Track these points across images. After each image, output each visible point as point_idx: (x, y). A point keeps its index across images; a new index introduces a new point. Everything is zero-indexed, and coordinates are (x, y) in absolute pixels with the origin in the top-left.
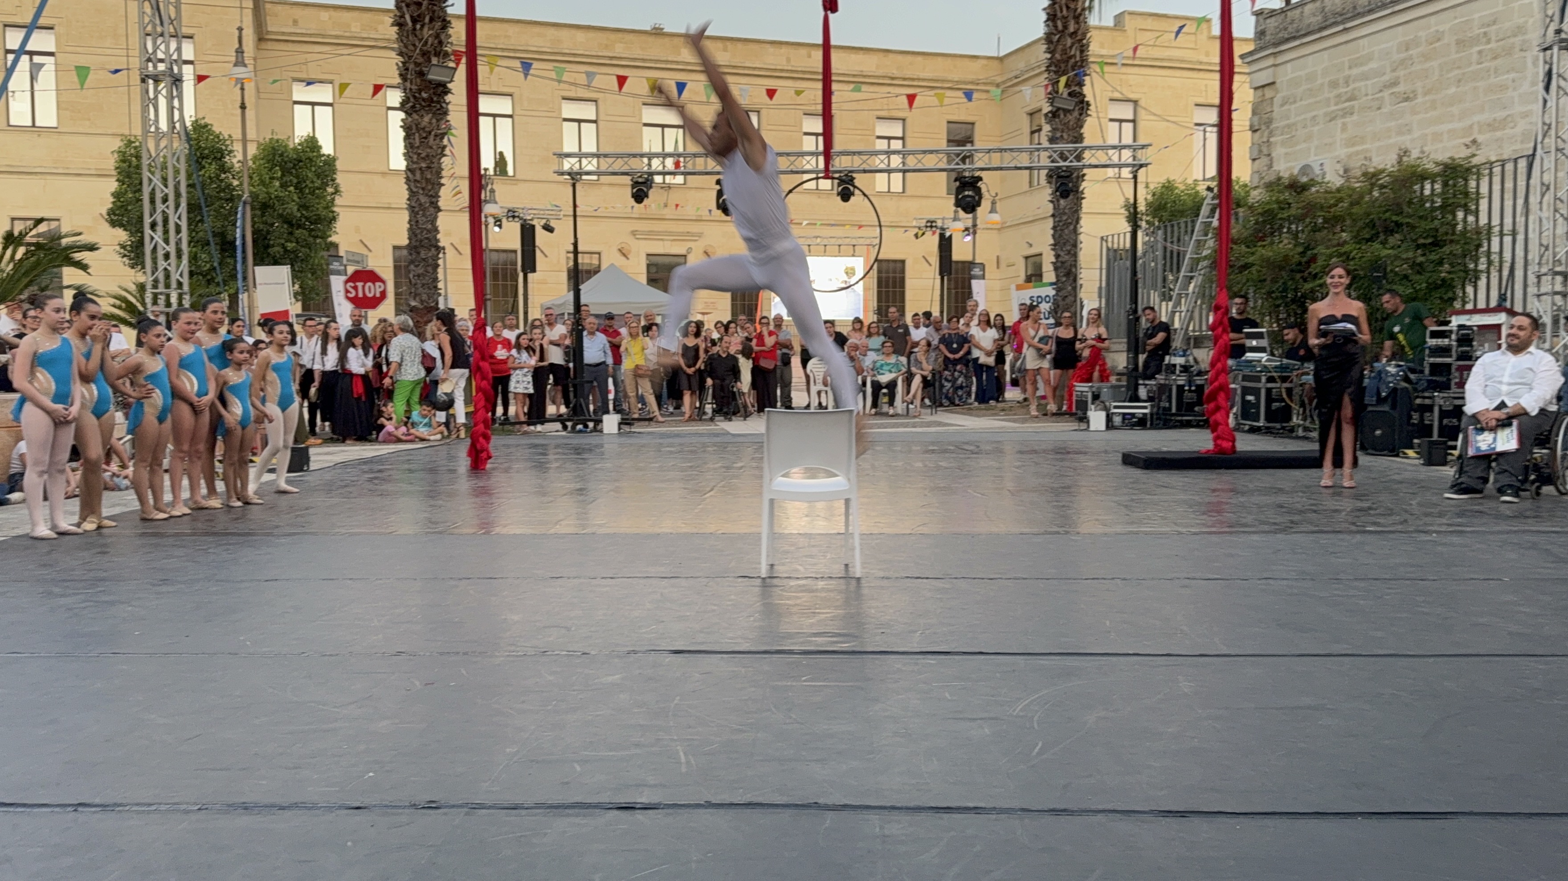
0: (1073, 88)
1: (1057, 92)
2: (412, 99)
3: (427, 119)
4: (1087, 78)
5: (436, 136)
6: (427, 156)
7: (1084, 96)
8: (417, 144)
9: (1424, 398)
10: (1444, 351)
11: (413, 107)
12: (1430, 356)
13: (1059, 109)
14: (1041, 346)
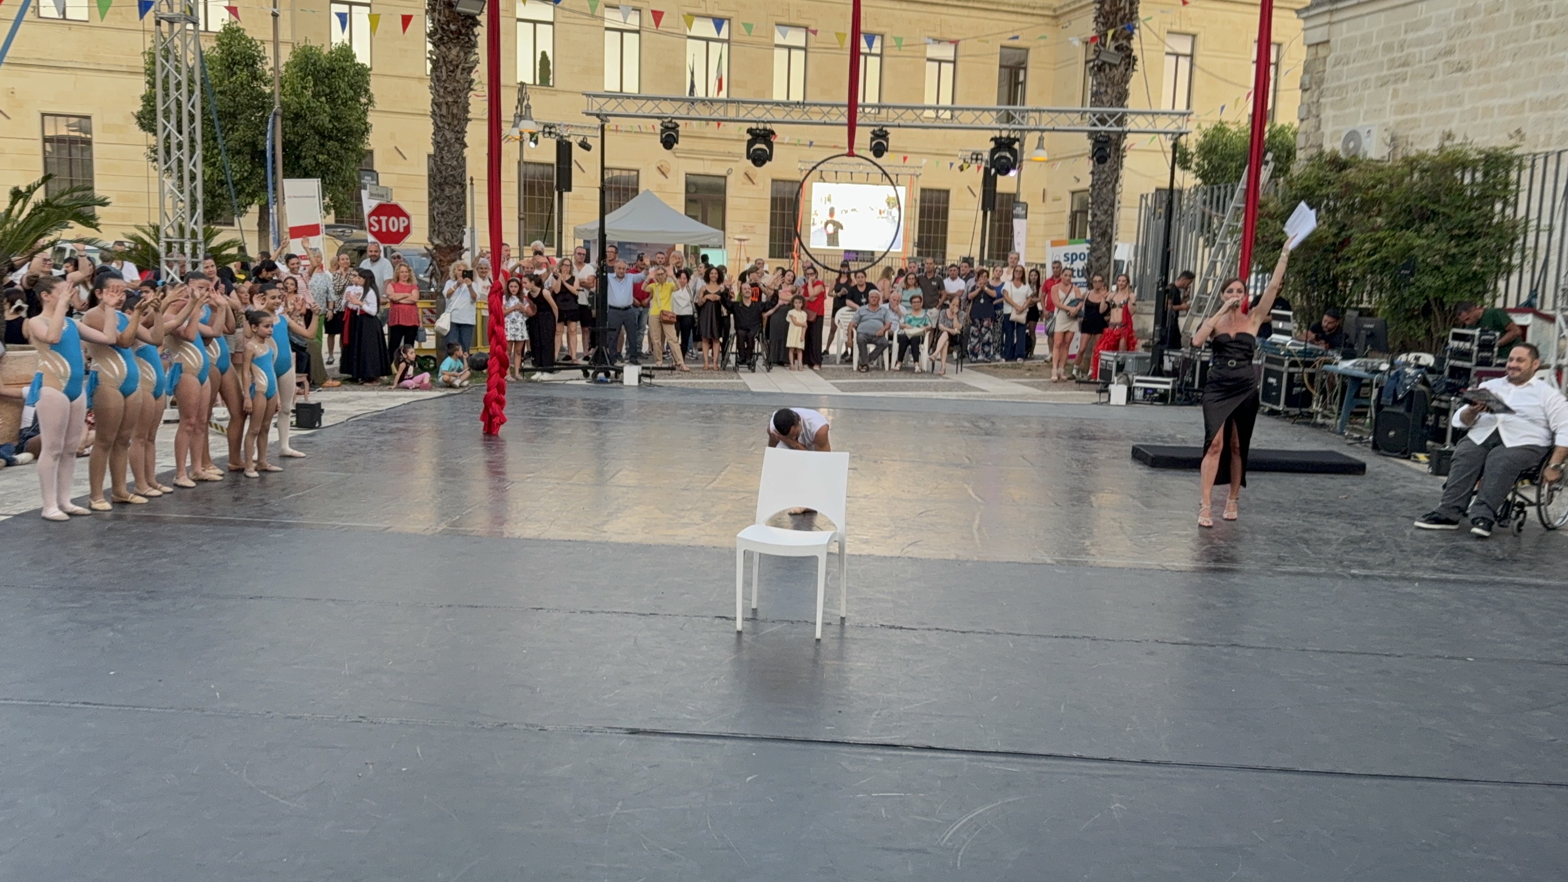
0: (1120, 42)
1: (1104, 45)
2: (440, 31)
3: (454, 52)
4: (1136, 31)
5: (463, 69)
6: (454, 90)
7: (1132, 50)
8: (444, 77)
9: (1441, 401)
10: (1465, 355)
11: (441, 39)
12: (1450, 358)
13: (1104, 63)
14: (1069, 308)
